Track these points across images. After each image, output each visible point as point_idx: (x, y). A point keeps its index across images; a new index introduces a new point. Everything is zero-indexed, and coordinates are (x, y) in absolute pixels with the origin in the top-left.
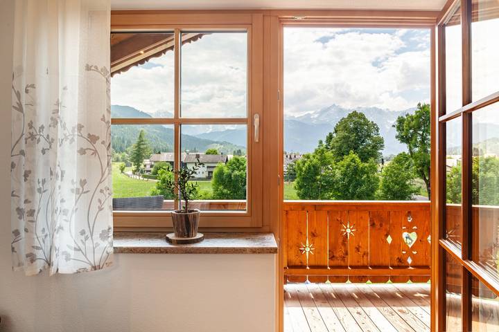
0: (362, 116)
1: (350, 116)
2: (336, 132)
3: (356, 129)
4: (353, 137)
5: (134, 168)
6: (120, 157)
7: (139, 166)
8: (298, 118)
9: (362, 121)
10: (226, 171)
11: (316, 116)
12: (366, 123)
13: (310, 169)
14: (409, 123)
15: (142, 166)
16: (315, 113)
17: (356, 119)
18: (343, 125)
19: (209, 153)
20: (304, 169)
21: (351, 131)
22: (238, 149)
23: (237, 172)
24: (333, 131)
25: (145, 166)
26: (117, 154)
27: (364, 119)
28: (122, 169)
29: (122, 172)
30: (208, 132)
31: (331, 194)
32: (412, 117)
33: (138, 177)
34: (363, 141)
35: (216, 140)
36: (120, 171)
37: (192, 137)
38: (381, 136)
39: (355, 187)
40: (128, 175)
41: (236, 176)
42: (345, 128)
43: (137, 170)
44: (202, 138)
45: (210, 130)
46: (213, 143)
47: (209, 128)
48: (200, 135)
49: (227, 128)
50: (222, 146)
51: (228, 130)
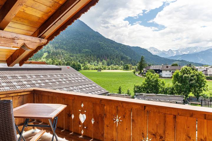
5: (139, 72)
6: (134, 67)
7: (141, 71)
10: (180, 74)
15: (143, 71)
19: (174, 66)
23: (186, 75)
25: (144, 71)
26: (133, 66)
28: (134, 72)
29: (134, 74)
30: (173, 56)
33: (140, 76)
35: (177, 59)
36: (134, 73)
37: (165, 58)
40: (136, 75)
41: (185, 77)
43: (140, 73)
44: (171, 59)
45: (175, 55)
46: (176, 60)
47: (174, 54)
48: (170, 57)
49: (183, 53)
50: (181, 62)
51: (184, 54)
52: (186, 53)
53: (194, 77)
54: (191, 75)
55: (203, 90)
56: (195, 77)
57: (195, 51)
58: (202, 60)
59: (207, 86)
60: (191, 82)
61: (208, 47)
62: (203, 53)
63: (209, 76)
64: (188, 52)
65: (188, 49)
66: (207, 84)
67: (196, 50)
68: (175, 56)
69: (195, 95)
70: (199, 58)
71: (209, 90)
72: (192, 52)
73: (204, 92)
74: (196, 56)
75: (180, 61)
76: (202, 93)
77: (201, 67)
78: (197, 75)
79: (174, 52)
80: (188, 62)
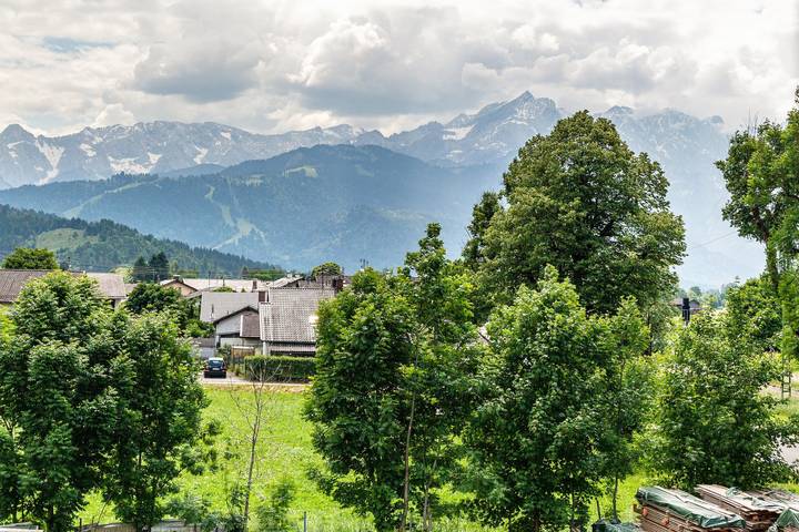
0: (603, 133)
1: (563, 131)
2: (509, 188)
3: (583, 179)
4: (571, 211)
8: (395, 137)
9: (607, 151)
11: (461, 133)
12: (621, 159)
13: (372, 336)
14: (769, 159)
16: (457, 123)
17: (581, 143)
18: (533, 166)
19: (20, 266)
20: (347, 334)
21: (562, 190)
22: (157, 251)
24: (498, 187)
27: (614, 142)
30: (41, 182)
31: (458, 441)
32: (775, 136)
34: (609, 231)
35: (69, 215)
38: (674, 210)
39: (555, 413)
42: (542, 177)
44: (17, 205)
45: (52, 175)
46: (62, 223)
47: (48, 167)
48: (12, 191)
49: (117, 169)
50: (94, 240)
51: (123, 178)
52: (138, 170)
53: (115, 363)
54: (94, 341)
55: (178, 466)
56: (122, 360)
57: (198, 160)
58: (245, 228)
59: (213, 430)
60: (88, 405)
61: (286, 137)
62: (256, 180)
63: (264, 353)
64: (154, 158)
65: (152, 134)
66: (206, 416)
67: (204, 151)
68: (54, 189)
69: (124, 512)
70: (225, 210)
71: (220, 460)
72: (177, 167)
73: (185, 482)
74: (209, 196)
75: (92, 230)
76: (175, 490)
77: (229, 283)
78: (138, 349)
79: (44, 150)
80: (149, 238)
